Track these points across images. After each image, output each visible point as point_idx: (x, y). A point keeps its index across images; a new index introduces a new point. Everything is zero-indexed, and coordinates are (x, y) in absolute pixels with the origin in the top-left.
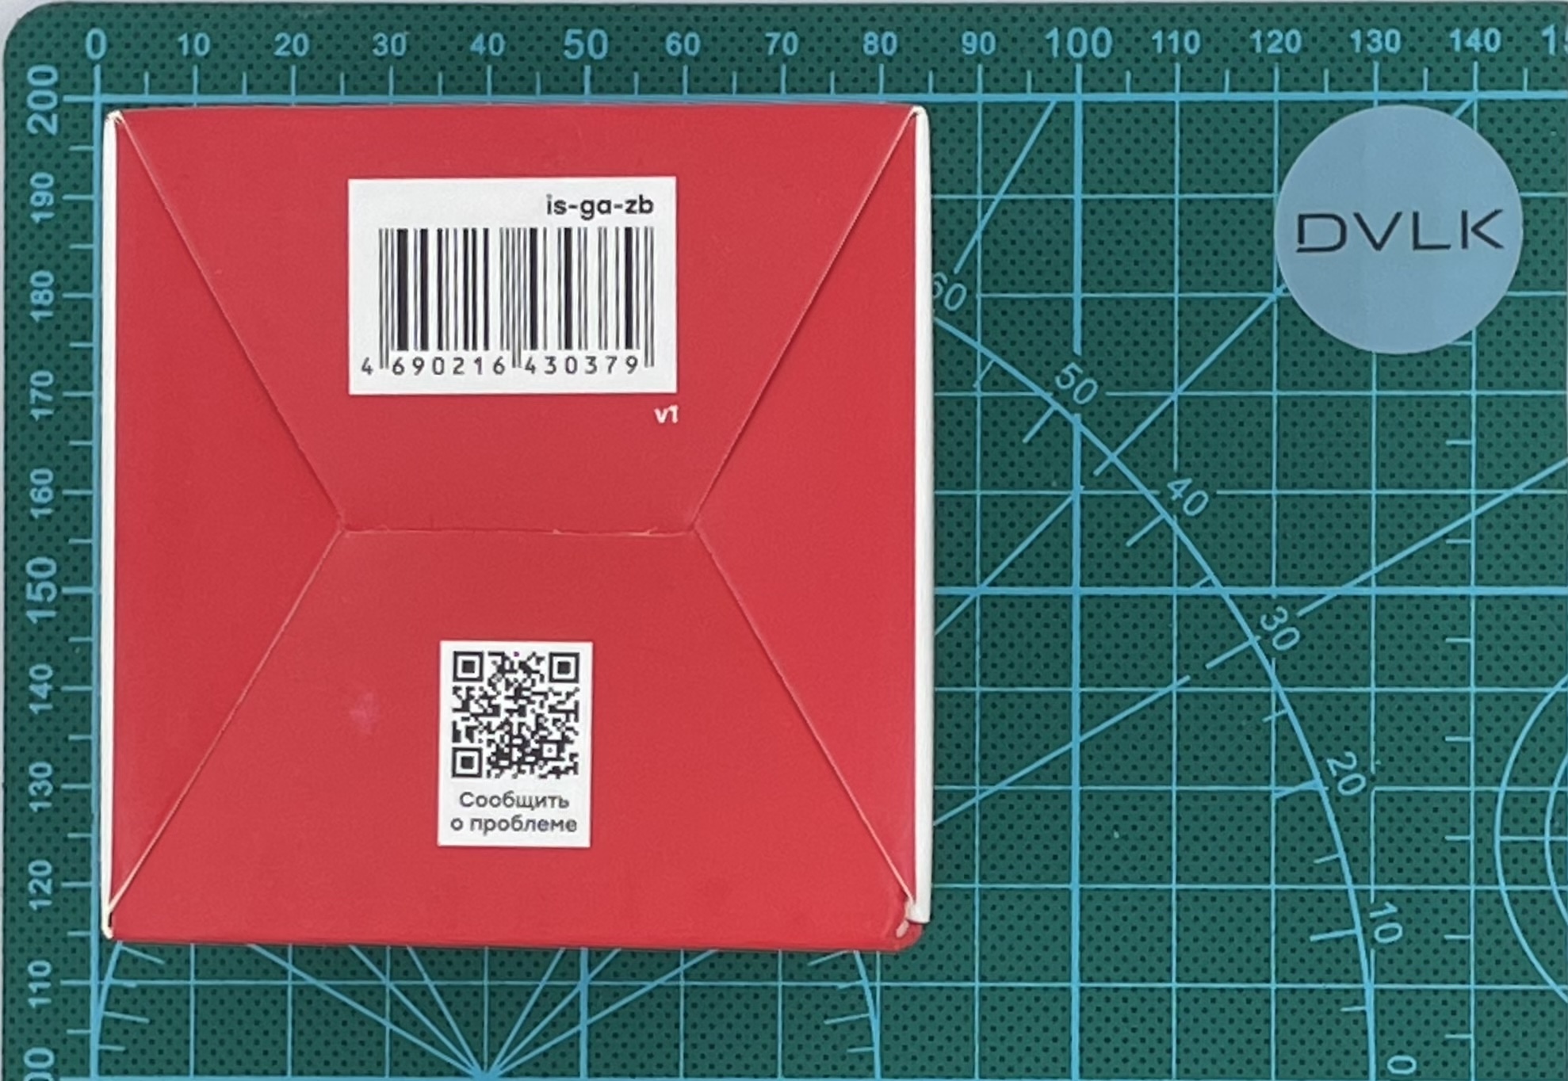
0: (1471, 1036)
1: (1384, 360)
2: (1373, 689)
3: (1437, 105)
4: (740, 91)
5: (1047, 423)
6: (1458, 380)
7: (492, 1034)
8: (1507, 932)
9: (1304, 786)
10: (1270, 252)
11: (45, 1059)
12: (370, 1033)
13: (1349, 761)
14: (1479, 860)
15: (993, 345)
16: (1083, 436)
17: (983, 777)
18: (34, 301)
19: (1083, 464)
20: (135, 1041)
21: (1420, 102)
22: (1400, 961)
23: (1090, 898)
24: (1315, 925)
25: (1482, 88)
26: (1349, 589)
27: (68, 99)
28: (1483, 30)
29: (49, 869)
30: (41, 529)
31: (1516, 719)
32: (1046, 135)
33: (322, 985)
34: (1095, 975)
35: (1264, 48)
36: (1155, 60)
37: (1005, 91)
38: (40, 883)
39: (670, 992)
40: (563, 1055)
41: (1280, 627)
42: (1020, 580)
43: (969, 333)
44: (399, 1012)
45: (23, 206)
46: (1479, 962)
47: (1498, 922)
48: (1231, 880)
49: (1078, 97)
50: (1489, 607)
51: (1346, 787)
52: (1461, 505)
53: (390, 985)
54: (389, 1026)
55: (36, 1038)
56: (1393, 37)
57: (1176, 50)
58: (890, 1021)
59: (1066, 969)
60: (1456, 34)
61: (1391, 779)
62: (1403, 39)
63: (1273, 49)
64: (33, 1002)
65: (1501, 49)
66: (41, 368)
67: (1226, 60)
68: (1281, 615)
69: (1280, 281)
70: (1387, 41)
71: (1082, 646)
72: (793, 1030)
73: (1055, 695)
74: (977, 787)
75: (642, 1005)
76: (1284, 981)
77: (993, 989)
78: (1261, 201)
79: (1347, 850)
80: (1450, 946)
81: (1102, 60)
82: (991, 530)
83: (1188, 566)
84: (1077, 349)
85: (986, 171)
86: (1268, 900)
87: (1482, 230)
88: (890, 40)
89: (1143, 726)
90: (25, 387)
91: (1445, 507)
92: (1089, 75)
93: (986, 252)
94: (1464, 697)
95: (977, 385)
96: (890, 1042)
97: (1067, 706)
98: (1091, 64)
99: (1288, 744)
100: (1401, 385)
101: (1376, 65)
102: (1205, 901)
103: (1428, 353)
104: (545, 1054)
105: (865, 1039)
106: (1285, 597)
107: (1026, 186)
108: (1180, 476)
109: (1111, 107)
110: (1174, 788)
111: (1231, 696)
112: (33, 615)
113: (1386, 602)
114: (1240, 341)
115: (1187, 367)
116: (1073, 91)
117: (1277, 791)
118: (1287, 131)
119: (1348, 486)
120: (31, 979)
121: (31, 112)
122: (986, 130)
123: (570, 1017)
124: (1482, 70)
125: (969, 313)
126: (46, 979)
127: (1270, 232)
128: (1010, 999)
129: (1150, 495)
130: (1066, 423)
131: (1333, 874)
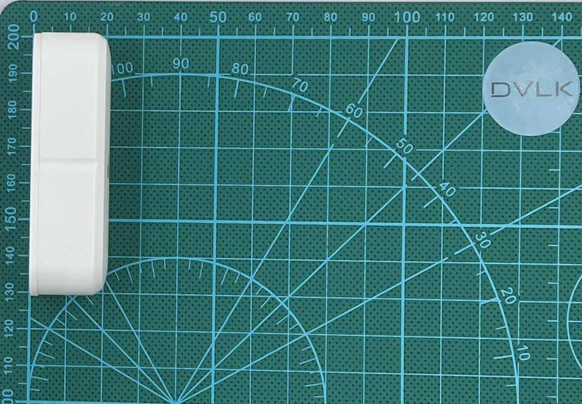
0: (557, 397)
1: (525, 138)
2: (519, 264)
3: (546, 41)
4: (277, 34)
5: (393, 161)
6: (555, 146)
7: (178, 388)
8: (571, 357)
9: (492, 300)
10: (481, 97)
11: (10, 393)
12: (132, 386)
13: (510, 291)
14: (560, 330)
15: (372, 131)
16: (407, 166)
17: (367, 295)
18: (10, 112)
19: (407, 177)
20: (43, 388)
21: (540, 40)
22: (529, 368)
23: (408, 341)
24: (496, 353)
25: (564, 35)
26: (510, 225)
27: (23, 37)
28: (565, 13)
29: (12, 322)
30: (11, 196)
31: (575, 276)
32: (393, 53)
33: (113, 368)
34: (409, 370)
35: (479, 20)
36: (437, 24)
37: (378, 35)
38: (9, 328)
39: (245, 373)
40: (205, 396)
41: (483, 240)
42: (383, 220)
43: (363, 126)
44: (143, 378)
45: (5, 76)
46: (560, 369)
47: (568, 353)
48: (463, 336)
49: (407, 38)
50: (565, 233)
51: (509, 301)
52: (554, 194)
53: (140, 368)
54: (139, 384)
55: (7, 386)
56: (530, 15)
57: (445, 20)
58: (331, 386)
59: (399, 368)
60: (555, 14)
61: (526, 298)
62: (534, 16)
63: (482, 20)
64: (6, 372)
65: (572, 20)
66: (11, 137)
67: (464, 24)
68: (484, 235)
69: (485, 108)
70: (528, 17)
71: (406, 245)
72: (293, 389)
73: (395, 264)
74: (365, 298)
75: (235, 378)
76: (484, 374)
77: (370, 375)
78: (477, 77)
79: (508, 325)
80: (549, 362)
81: (416, 24)
82: (371, 201)
83: (447, 215)
84: (405, 133)
85: (371, 65)
86: (478, 343)
87: (565, 89)
88: (334, 16)
89: (429, 276)
90: (6, 143)
91: (548, 194)
92: (411, 29)
93: (370, 96)
94: (555, 267)
95: (366, 146)
96: (330, 394)
97: (400, 268)
98: (412, 25)
99: (486, 283)
100: (532, 148)
101: (523, 26)
102: (453, 343)
103: (542, 136)
104: (198, 396)
105: (321, 393)
106: (485, 228)
107: (386, 71)
108: (445, 181)
109: (419, 42)
110: (441, 300)
111: (464, 265)
112: (7, 228)
113: (525, 230)
114: (469, 130)
115: (448, 139)
116: (405, 35)
117: (482, 302)
118: (488, 51)
119: (510, 186)
120: (5, 364)
121: (9, 41)
122: (371, 50)
123: (208, 382)
124: (565, 28)
125: (363, 119)
126: (11, 364)
127: (481, 89)
128: (377, 379)
129: (433, 188)
130: (401, 161)
131: (504, 334)
